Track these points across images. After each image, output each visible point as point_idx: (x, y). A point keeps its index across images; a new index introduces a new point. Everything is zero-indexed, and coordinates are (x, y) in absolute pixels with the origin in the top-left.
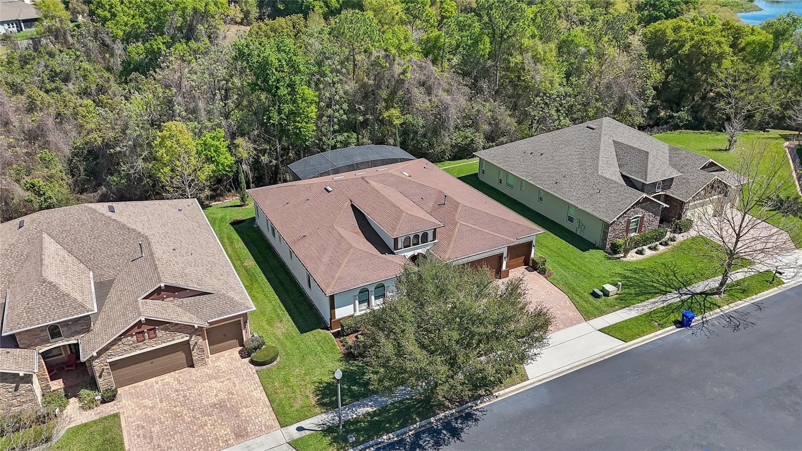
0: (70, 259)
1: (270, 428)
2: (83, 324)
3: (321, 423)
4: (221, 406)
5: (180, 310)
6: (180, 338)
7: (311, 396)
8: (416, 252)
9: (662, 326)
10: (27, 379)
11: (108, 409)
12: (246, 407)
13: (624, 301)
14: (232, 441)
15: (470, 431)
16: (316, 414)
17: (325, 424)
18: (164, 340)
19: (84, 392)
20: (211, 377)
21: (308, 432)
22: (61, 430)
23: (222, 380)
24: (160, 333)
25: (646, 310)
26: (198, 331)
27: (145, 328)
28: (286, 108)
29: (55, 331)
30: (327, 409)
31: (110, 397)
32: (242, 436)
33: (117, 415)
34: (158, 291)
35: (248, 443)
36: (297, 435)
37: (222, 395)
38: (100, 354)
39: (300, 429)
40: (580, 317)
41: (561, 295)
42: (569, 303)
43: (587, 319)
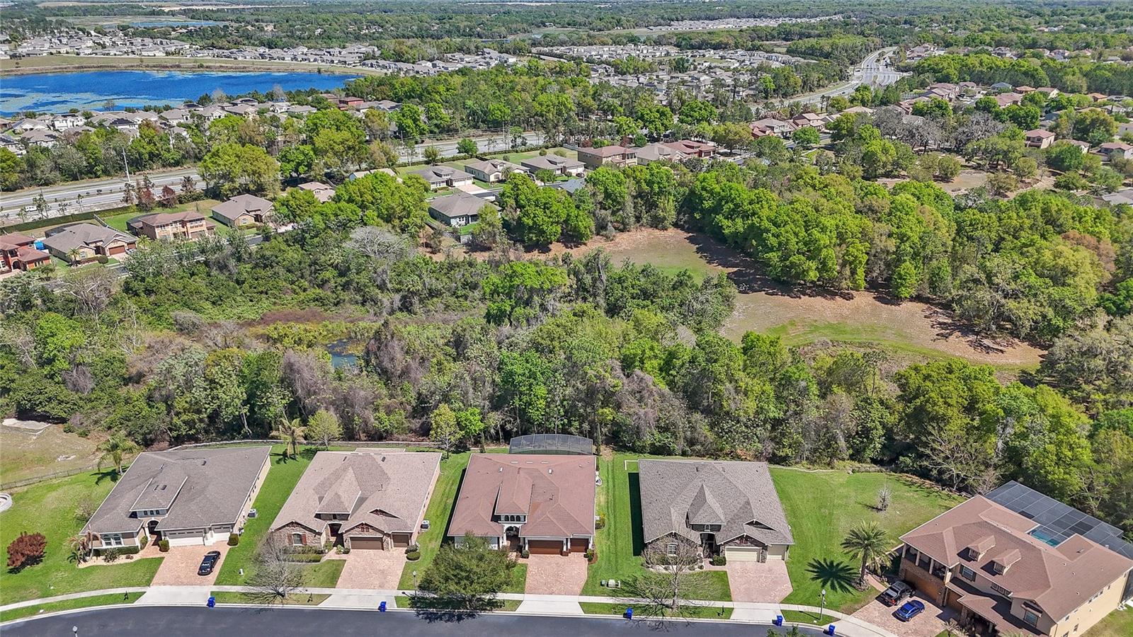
0: (355, 483)
1: (393, 588)
2: (345, 517)
4: (383, 572)
5: (383, 522)
6: (380, 535)
8: (513, 525)
9: (615, 613)
10: (320, 534)
11: (344, 557)
12: (391, 576)
13: (614, 593)
14: (376, 587)
15: (467, 622)
16: (413, 589)
17: (414, 595)
18: (371, 534)
19: (339, 546)
20: (387, 558)
21: (406, 596)
22: (325, 558)
23: (390, 560)
24: (370, 530)
25: (621, 602)
26: (388, 535)
27: (365, 527)
28: (525, 398)
29: (335, 517)
30: (419, 589)
31: (347, 552)
32: (381, 587)
33: (345, 561)
34: (377, 510)
35: (382, 590)
36: (401, 595)
37: (386, 567)
38: (346, 532)
39: (404, 593)
40: (579, 592)
41: (585, 577)
42: (583, 583)
43: (581, 595)
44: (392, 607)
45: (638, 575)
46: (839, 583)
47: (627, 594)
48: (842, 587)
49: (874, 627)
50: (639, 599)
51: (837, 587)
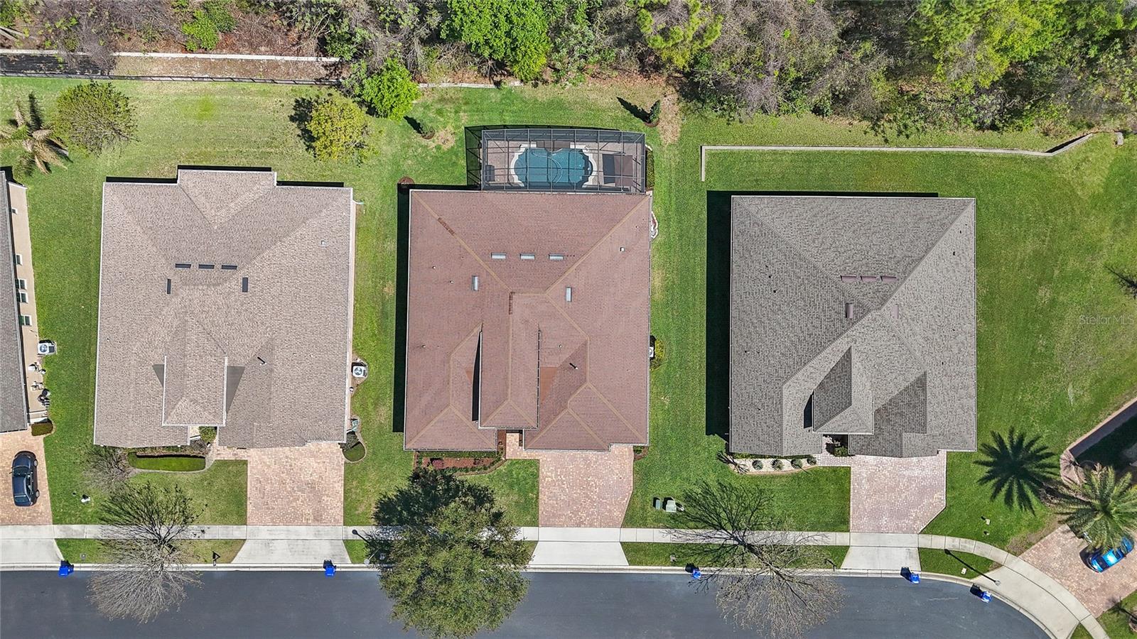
1: (337, 521)
3: (370, 534)
4: (312, 486)
7: (374, 505)
9: (674, 563)
11: (242, 454)
12: (328, 496)
13: (675, 521)
14: (311, 521)
16: (369, 524)
17: (372, 536)
21: (358, 538)
23: (319, 461)
25: (683, 540)
30: (379, 523)
32: (318, 520)
33: (246, 463)
35: (320, 528)
36: (351, 536)
37: (315, 477)
39: (355, 532)
40: (621, 520)
41: (628, 488)
42: (626, 501)
43: (623, 526)
44: (344, 563)
45: (712, 480)
46: (1020, 488)
47: (692, 524)
48: (1024, 498)
49: (1047, 581)
50: (710, 532)
51: (1015, 498)
